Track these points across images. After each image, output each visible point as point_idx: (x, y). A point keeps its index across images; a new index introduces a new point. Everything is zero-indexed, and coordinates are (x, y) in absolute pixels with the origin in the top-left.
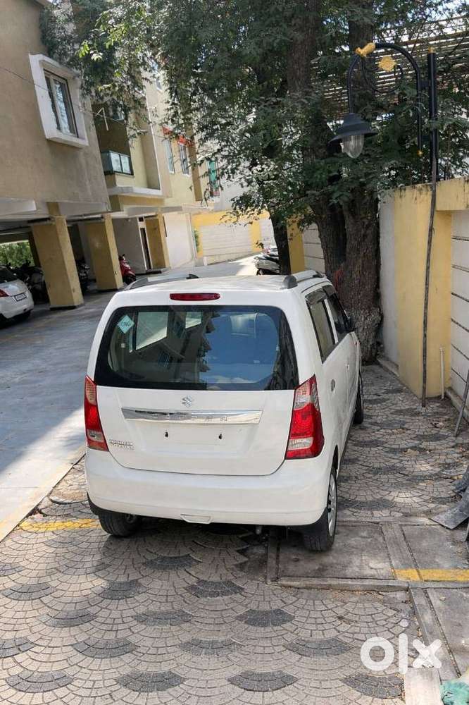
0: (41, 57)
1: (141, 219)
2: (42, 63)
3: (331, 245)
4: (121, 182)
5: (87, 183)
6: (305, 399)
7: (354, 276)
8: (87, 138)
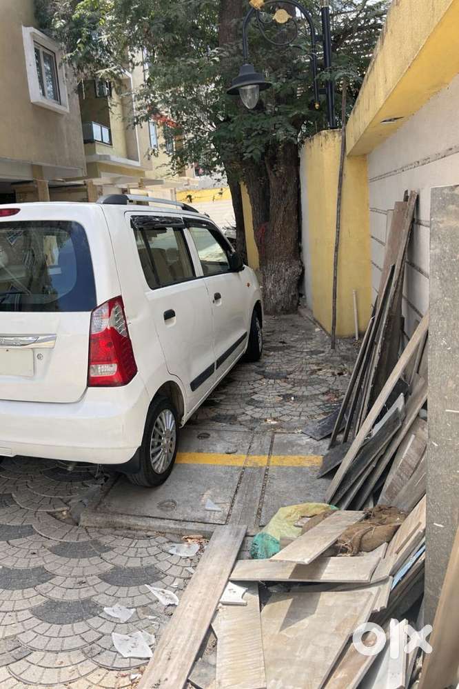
0: (32, 29)
2: (33, 35)
3: (258, 200)
4: (100, 150)
7: (276, 229)
8: (68, 105)
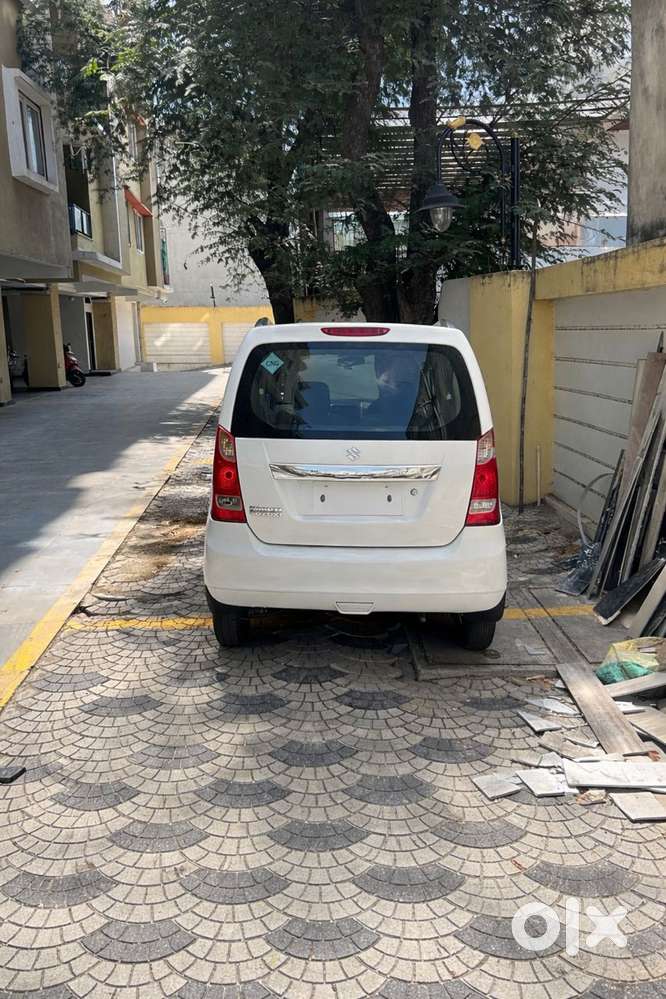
0: (17, 72)
1: (88, 301)
2: (17, 80)
4: (84, 246)
5: (52, 238)
6: (487, 454)
8: (56, 184)
